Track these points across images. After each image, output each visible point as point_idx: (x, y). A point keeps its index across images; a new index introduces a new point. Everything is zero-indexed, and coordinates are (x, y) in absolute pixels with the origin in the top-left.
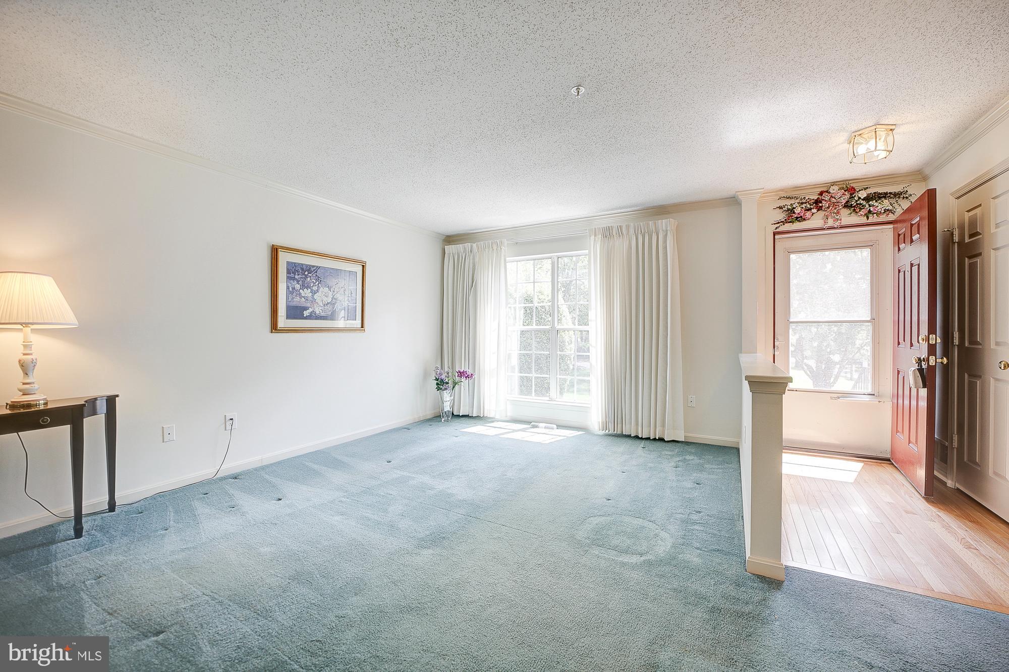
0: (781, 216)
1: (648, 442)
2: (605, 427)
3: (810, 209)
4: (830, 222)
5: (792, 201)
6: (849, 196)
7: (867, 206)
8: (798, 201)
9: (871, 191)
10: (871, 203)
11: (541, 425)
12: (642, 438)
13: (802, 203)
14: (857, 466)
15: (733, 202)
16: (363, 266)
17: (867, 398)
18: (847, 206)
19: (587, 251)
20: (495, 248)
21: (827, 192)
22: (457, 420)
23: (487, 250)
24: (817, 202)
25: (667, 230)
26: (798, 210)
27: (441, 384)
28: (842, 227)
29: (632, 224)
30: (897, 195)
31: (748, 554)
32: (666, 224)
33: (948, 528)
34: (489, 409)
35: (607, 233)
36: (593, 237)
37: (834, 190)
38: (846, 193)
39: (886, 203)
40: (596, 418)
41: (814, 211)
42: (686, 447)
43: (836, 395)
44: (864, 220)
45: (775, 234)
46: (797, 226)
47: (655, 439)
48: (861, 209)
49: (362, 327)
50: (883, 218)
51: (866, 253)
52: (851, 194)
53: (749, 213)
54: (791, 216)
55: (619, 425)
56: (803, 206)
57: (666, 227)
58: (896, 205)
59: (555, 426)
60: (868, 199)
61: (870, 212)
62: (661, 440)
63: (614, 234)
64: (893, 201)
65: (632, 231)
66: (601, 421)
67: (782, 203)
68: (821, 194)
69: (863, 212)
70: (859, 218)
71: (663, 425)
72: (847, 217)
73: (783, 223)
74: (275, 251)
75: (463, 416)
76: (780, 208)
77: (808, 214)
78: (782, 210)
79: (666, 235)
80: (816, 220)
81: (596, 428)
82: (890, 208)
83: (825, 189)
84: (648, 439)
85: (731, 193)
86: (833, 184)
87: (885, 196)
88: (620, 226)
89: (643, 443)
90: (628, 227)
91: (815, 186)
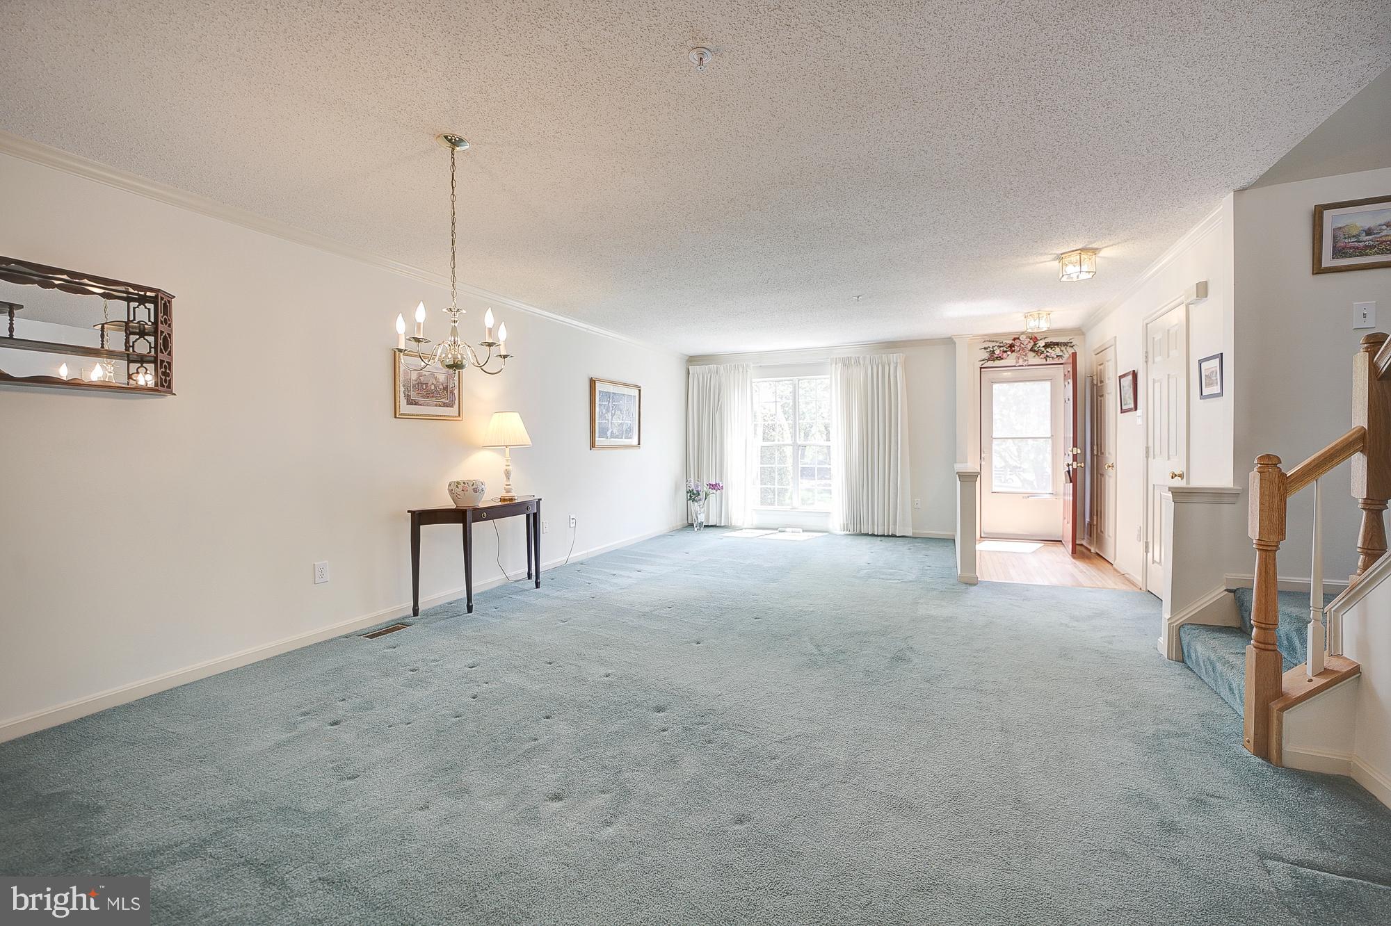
0: (986, 355)
1: (883, 538)
2: (846, 528)
3: (1006, 352)
4: (1021, 362)
5: (994, 344)
6: (1033, 343)
7: (1045, 352)
8: (997, 344)
9: (1048, 340)
10: (1047, 350)
11: (788, 529)
12: (877, 536)
13: (1000, 347)
14: (1039, 545)
15: (949, 342)
16: (640, 390)
17: (1048, 496)
18: (1032, 350)
19: (829, 376)
20: (741, 370)
21: (1018, 338)
22: (708, 530)
23: (732, 372)
24: (1011, 346)
25: (897, 363)
26: (997, 352)
27: (693, 495)
28: (1029, 366)
29: (868, 356)
30: (1066, 344)
31: (959, 572)
32: (896, 357)
33: (1082, 572)
34: (736, 520)
35: (846, 362)
36: (834, 365)
37: (1023, 338)
38: (1031, 341)
39: (1057, 351)
40: (837, 520)
41: (1009, 353)
42: (914, 540)
43: (1026, 495)
44: (1044, 362)
45: (981, 368)
46: (997, 363)
47: (888, 536)
48: (1041, 354)
49: (639, 444)
50: (1056, 361)
51: (1047, 385)
52: (1035, 342)
53: (961, 351)
54: (993, 356)
55: (858, 526)
56: (1002, 349)
57: (897, 359)
58: (1065, 351)
59: (801, 530)
60: (1047, 346)
61: (1047, 356)
62: (894, 536)
63: (853, 363)
64: (1063, 348)
65: (868, 361)
66: (842, 523)
67: (987, 345)
68: (1014, 339)
69: (1042, 356)
70: (1040, 360)
71: (895, 523)
72: (1033, 359)
73: (988, 360)
74: (592, 383)
75: (712, 526)
76: (985, 348)
77: (1005, 355)
78: (985, 351)
79: (897, 366)
80: (1010, 359)
81: (838, 528)
82: (1061, 354)
83: (1017, 336)
84: (883, 536)
85: (950, 336)
86: (1023, 333)
87: (1057, 344)
88: (858, 358)
89: (879, 538)
90: (865, 358)
91: (1009, 334)
